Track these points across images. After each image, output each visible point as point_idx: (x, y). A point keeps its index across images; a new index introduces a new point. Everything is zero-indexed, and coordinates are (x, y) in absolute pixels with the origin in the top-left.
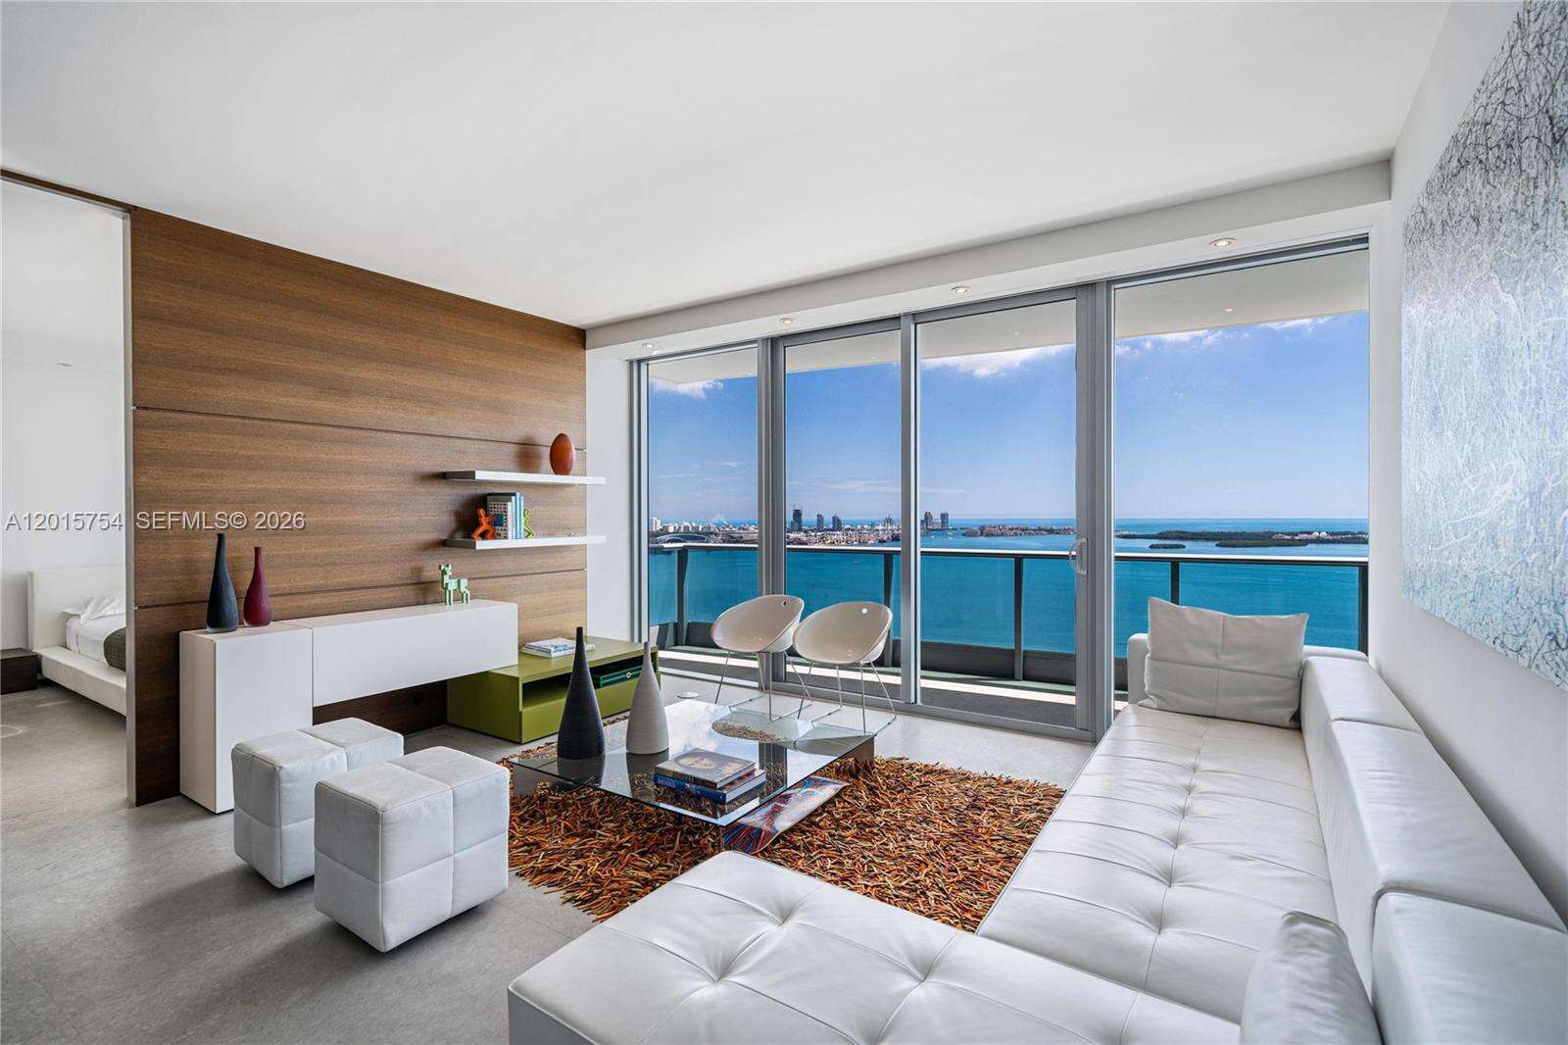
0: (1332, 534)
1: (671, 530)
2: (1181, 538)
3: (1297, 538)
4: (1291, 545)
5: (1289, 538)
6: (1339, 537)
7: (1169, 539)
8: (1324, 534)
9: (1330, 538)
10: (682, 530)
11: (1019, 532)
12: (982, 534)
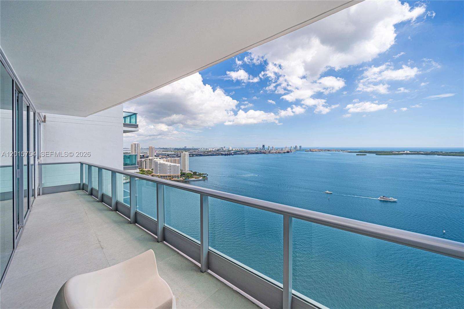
0: (411, 152)
1: (234, 149)
2: (365, 153)
3: (400, 153)
4: (398, 155)
5: (398, 153)
6: (413, 153)
7: (362, 153)
8: (408, 152)
9: (410, 153)
10: (236, 150)
11: (320, 151)
12: (310, 151)
